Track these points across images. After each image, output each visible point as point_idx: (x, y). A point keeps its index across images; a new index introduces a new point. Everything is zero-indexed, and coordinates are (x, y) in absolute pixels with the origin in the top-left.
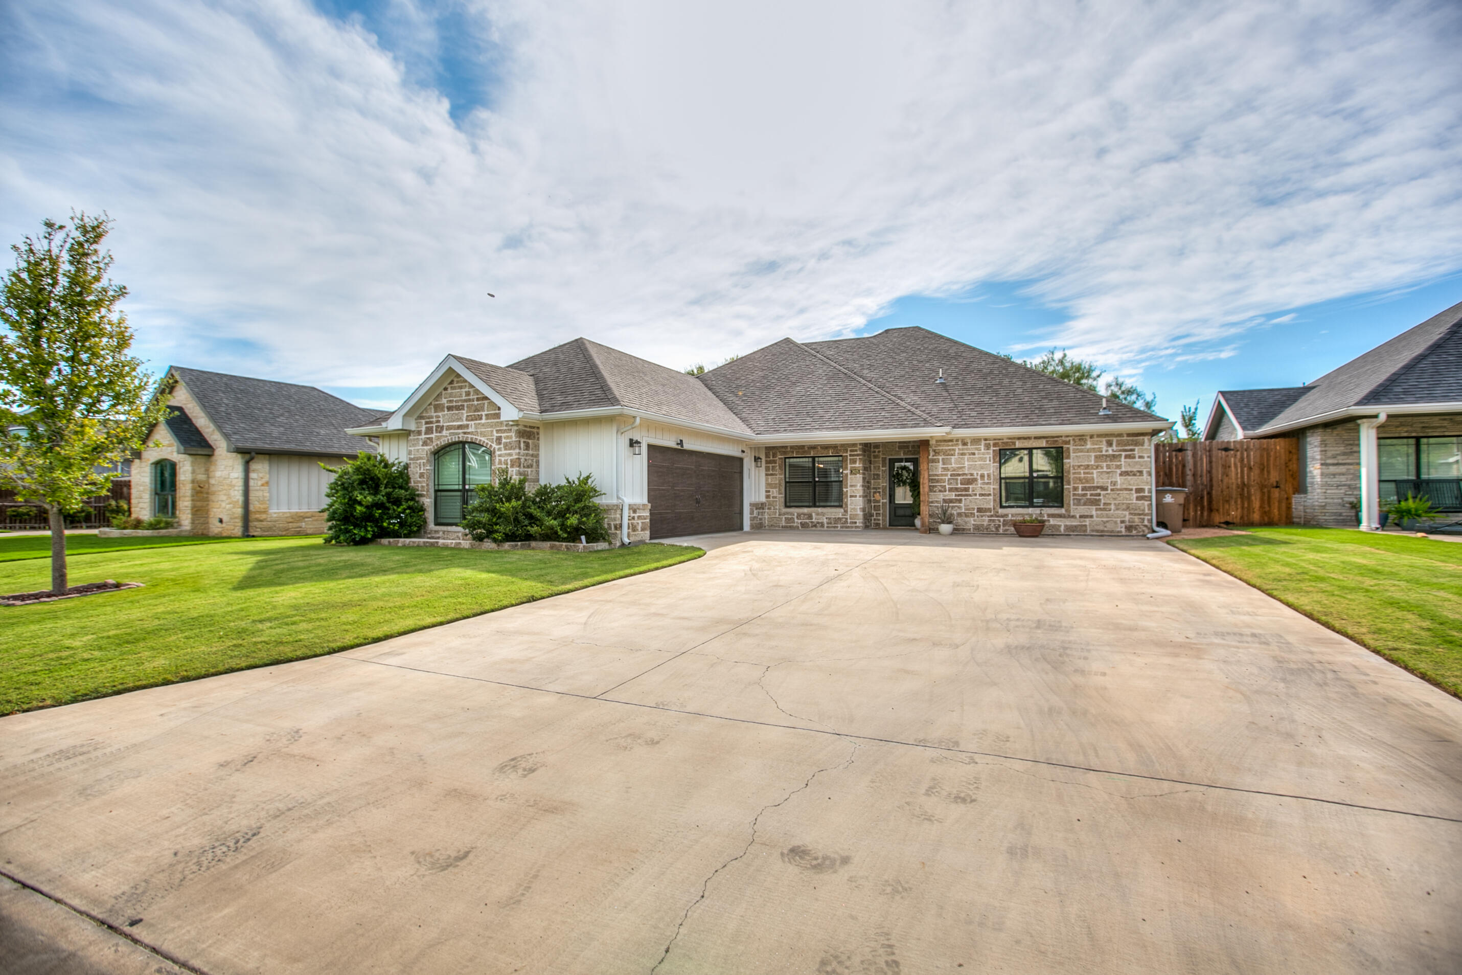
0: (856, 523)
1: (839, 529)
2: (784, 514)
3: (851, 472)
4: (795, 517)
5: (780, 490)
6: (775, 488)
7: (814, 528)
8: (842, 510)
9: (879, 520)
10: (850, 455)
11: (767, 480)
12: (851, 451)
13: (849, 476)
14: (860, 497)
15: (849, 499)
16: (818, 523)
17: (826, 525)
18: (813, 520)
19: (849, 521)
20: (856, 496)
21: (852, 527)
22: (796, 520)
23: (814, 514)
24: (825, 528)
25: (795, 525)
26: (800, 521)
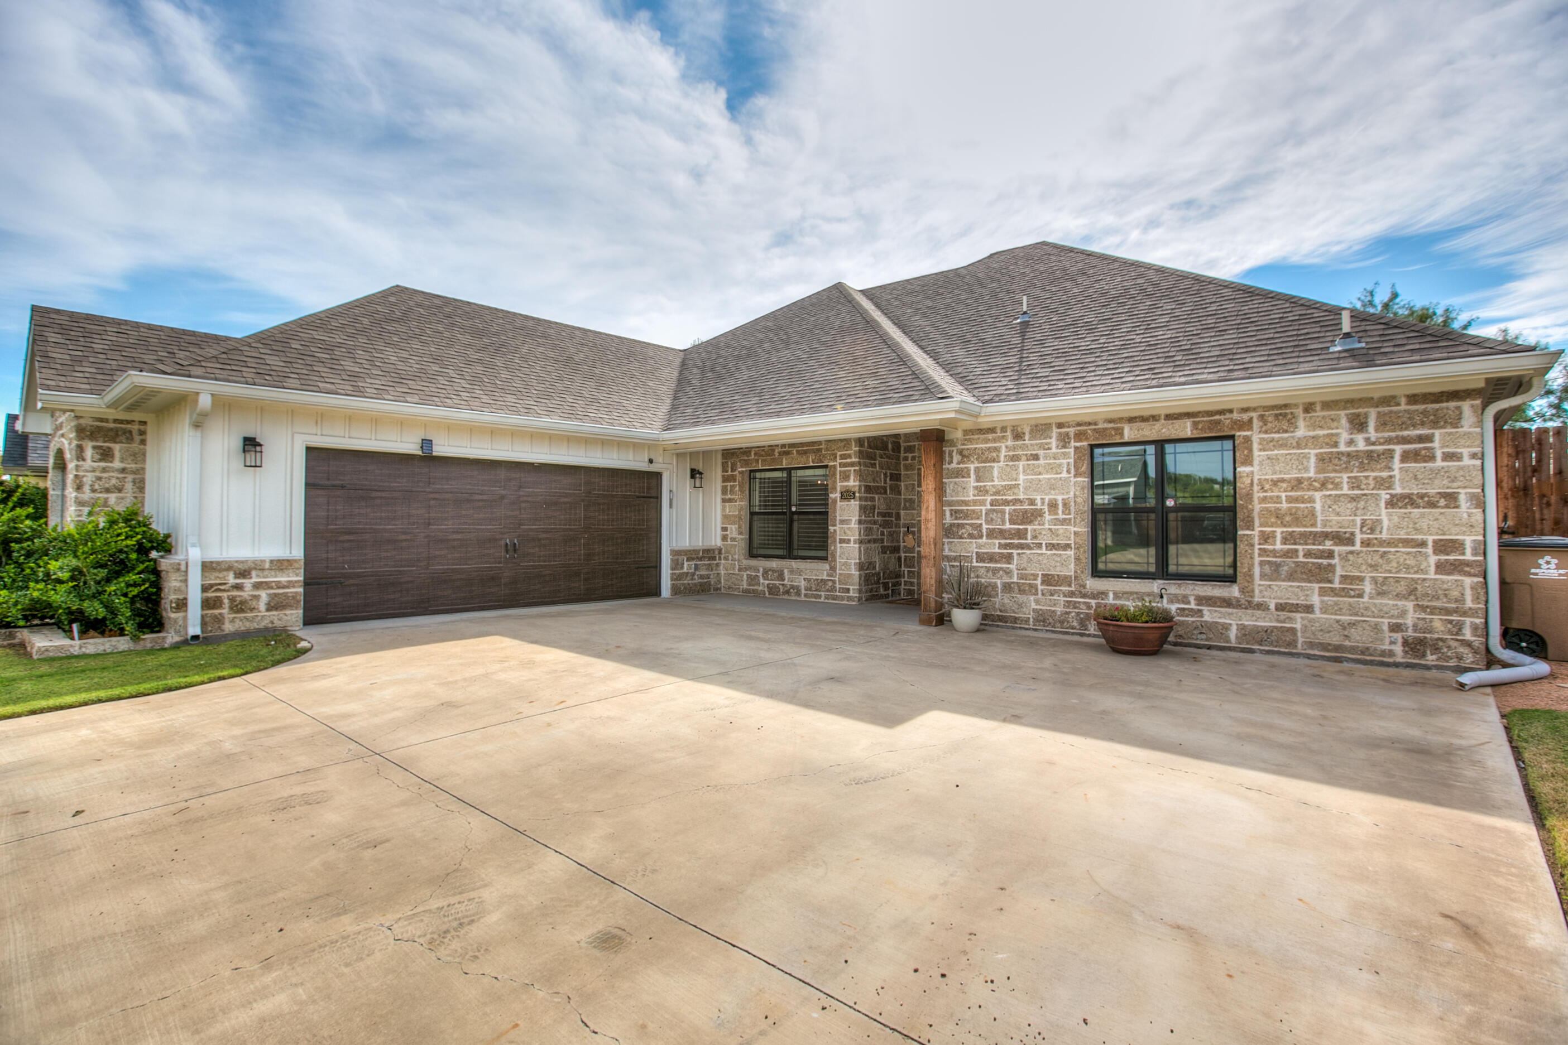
0: (848, 590)
1: (822, 600)
2: (746, 569)
3: (842, 496)
4: (760, 574)
5: (740, 527)
6: (734, 523)
7: (786, 597)
8: (827, 566)
9: (912, 584)
10: (842, 465)
11: (723, 509)
12: (843, 457)
13: (839, 503)
14: (855, 543)
15: (839, 545)
16: (792, 587)
17: (803, 592)
18: (786, 582)
19: (838, 586)
20: (848, 541)
21: (842, 598)
22: (762, 581)
23: (786, 571)
24: (803, 598)
25: (761, 588)
26: (767, 582)
